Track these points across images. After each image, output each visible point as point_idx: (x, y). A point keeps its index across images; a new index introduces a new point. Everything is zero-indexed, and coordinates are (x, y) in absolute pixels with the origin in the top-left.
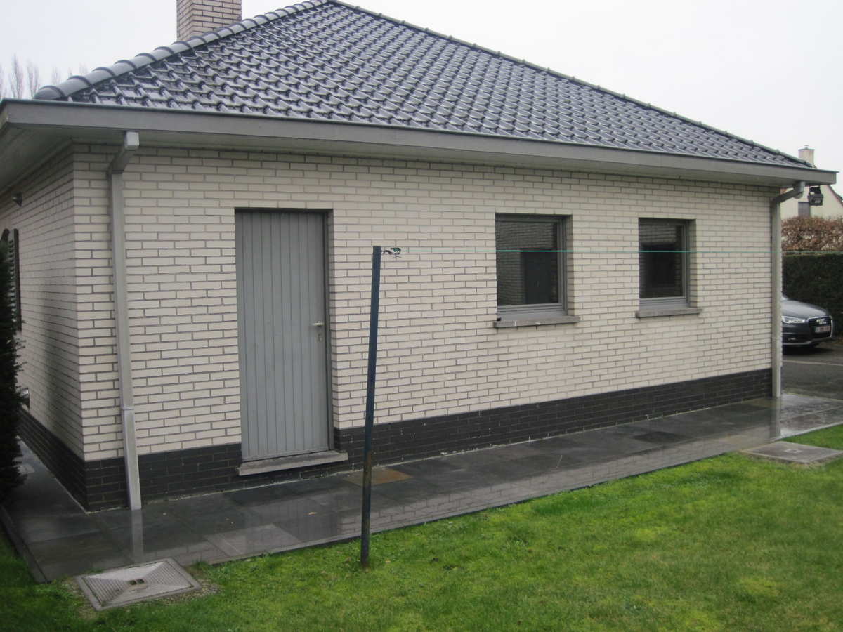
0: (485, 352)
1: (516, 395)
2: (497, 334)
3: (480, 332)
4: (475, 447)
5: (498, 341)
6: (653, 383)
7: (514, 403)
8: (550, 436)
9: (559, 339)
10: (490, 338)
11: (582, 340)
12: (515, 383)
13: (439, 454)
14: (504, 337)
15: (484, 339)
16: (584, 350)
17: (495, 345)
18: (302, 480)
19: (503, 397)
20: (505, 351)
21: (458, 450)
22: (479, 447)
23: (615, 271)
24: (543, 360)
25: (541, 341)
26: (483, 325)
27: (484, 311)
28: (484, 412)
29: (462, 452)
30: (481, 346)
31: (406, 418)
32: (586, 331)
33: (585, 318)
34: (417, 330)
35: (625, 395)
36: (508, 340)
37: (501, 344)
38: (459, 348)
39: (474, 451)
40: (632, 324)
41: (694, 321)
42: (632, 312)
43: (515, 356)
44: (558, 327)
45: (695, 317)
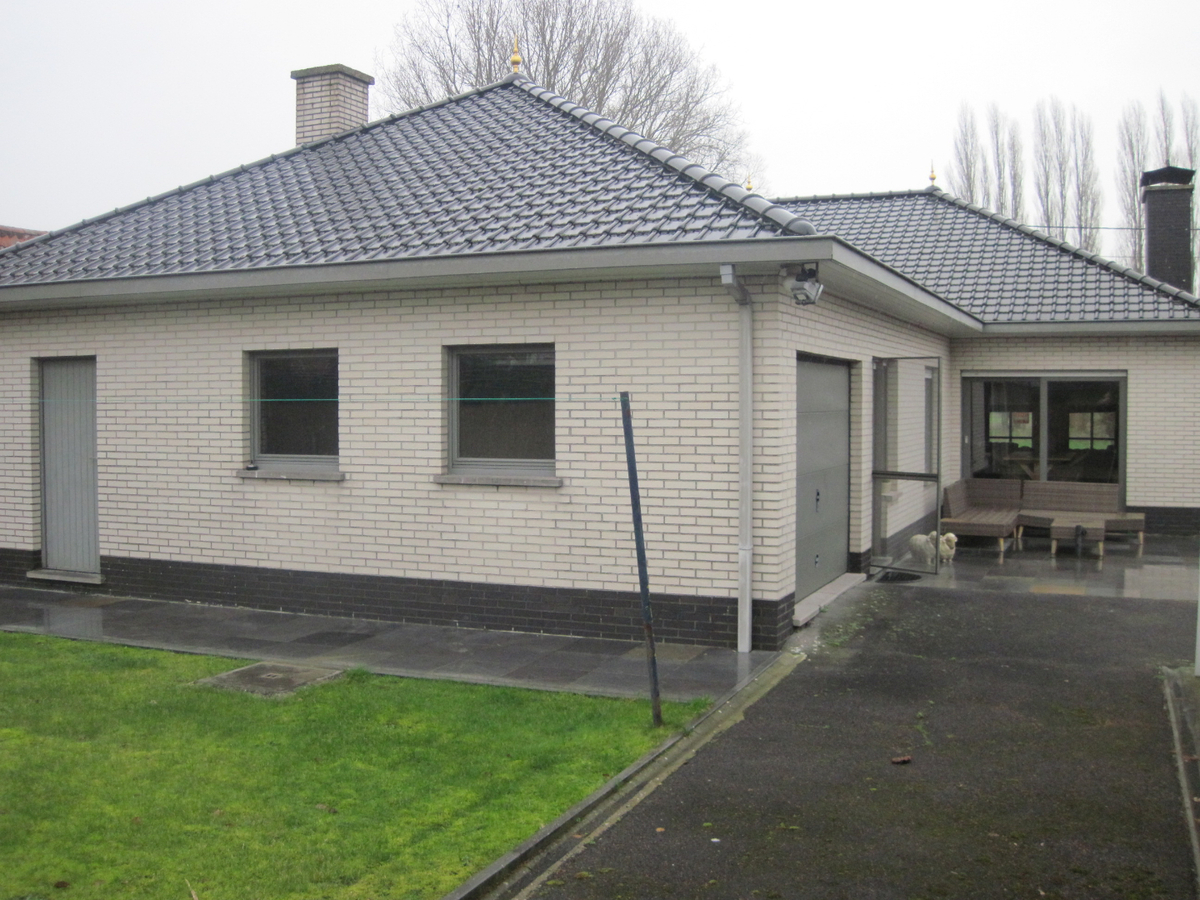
0: (229, 503)
1: (265, 556)
2: (243, 484)
3: (224, 480)
4: (220, 603)
5: (244, 493)
6: (464, 578)
7: (262, 564)
8: (307, 612)
9: (318, 499)
10: (236, 488)
11: (350, 504)
12: (263, 542)
13: (182, 600)
14: (251, 489)
15: (228, 488)
16: (352, 516)
17: (240, 496)
18: (72, 593)
19: (249, 555)
20: (252, 504)
21: (203, 601)
22: (224, 603)
23: (401, 418)
24: (297, 521)
25: (294, 498)
26: (228, 473)
27: (228, 458)
28: (228, 567)
29: (206, 605)
30: (225, 495)
31: (154, 557)
32: (355, 492)
33: (355, 477)
34: (164, 471)
35: (417, 585)
36: (255, 492)
37: (247, 496)
38: (203, 494)
39: (218, 606)
40: (429, 491)
41: (549, 497)
42: (429, 475)
43: (262, 512)
44: (317, 484)
45: (553, 491)
